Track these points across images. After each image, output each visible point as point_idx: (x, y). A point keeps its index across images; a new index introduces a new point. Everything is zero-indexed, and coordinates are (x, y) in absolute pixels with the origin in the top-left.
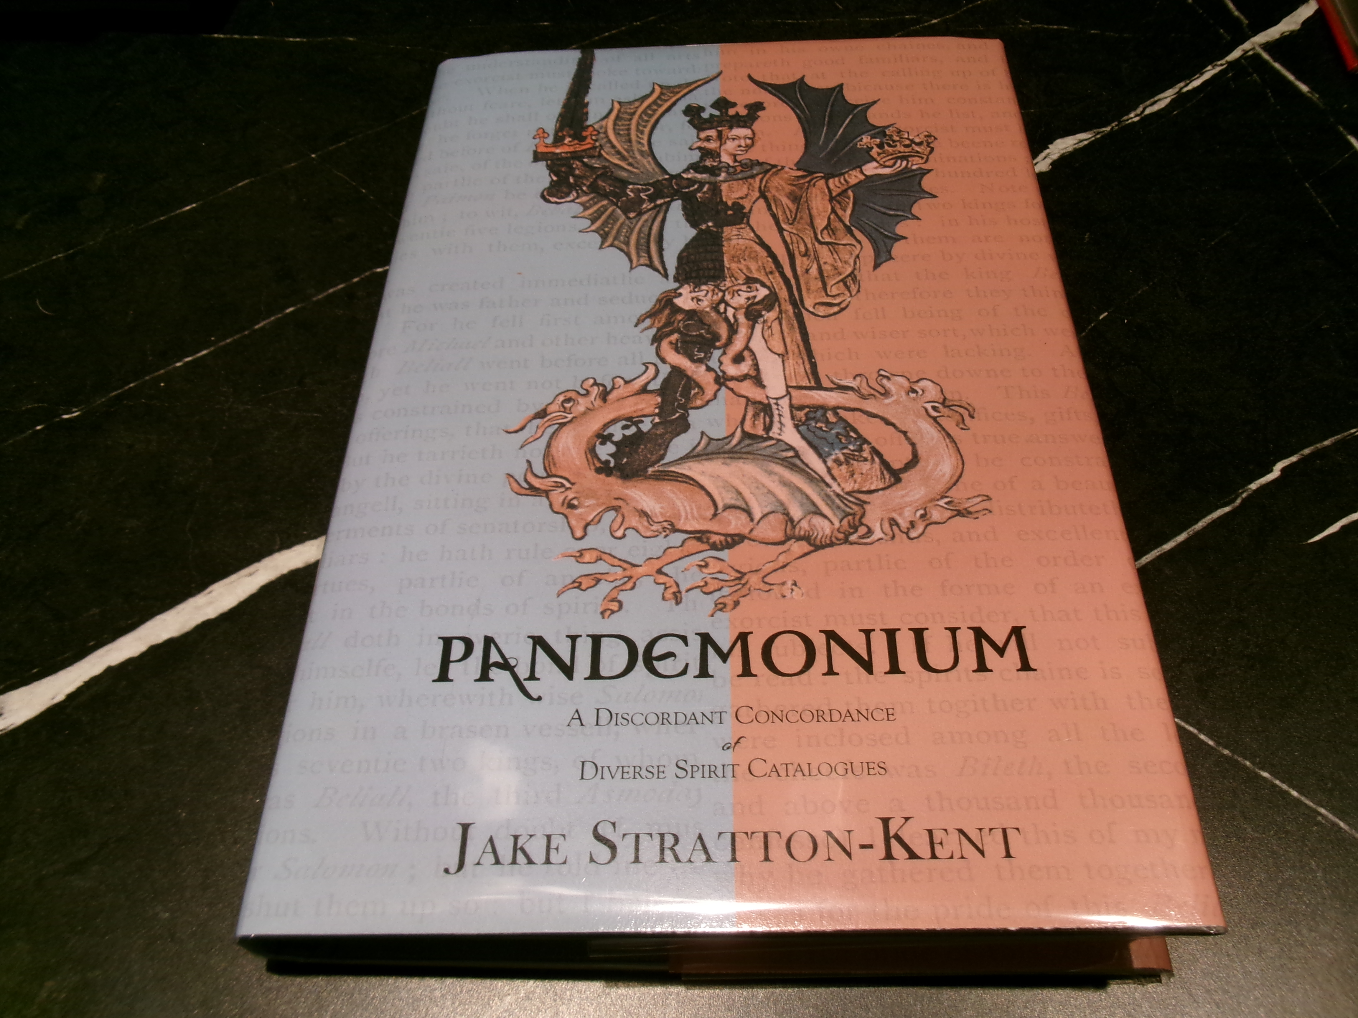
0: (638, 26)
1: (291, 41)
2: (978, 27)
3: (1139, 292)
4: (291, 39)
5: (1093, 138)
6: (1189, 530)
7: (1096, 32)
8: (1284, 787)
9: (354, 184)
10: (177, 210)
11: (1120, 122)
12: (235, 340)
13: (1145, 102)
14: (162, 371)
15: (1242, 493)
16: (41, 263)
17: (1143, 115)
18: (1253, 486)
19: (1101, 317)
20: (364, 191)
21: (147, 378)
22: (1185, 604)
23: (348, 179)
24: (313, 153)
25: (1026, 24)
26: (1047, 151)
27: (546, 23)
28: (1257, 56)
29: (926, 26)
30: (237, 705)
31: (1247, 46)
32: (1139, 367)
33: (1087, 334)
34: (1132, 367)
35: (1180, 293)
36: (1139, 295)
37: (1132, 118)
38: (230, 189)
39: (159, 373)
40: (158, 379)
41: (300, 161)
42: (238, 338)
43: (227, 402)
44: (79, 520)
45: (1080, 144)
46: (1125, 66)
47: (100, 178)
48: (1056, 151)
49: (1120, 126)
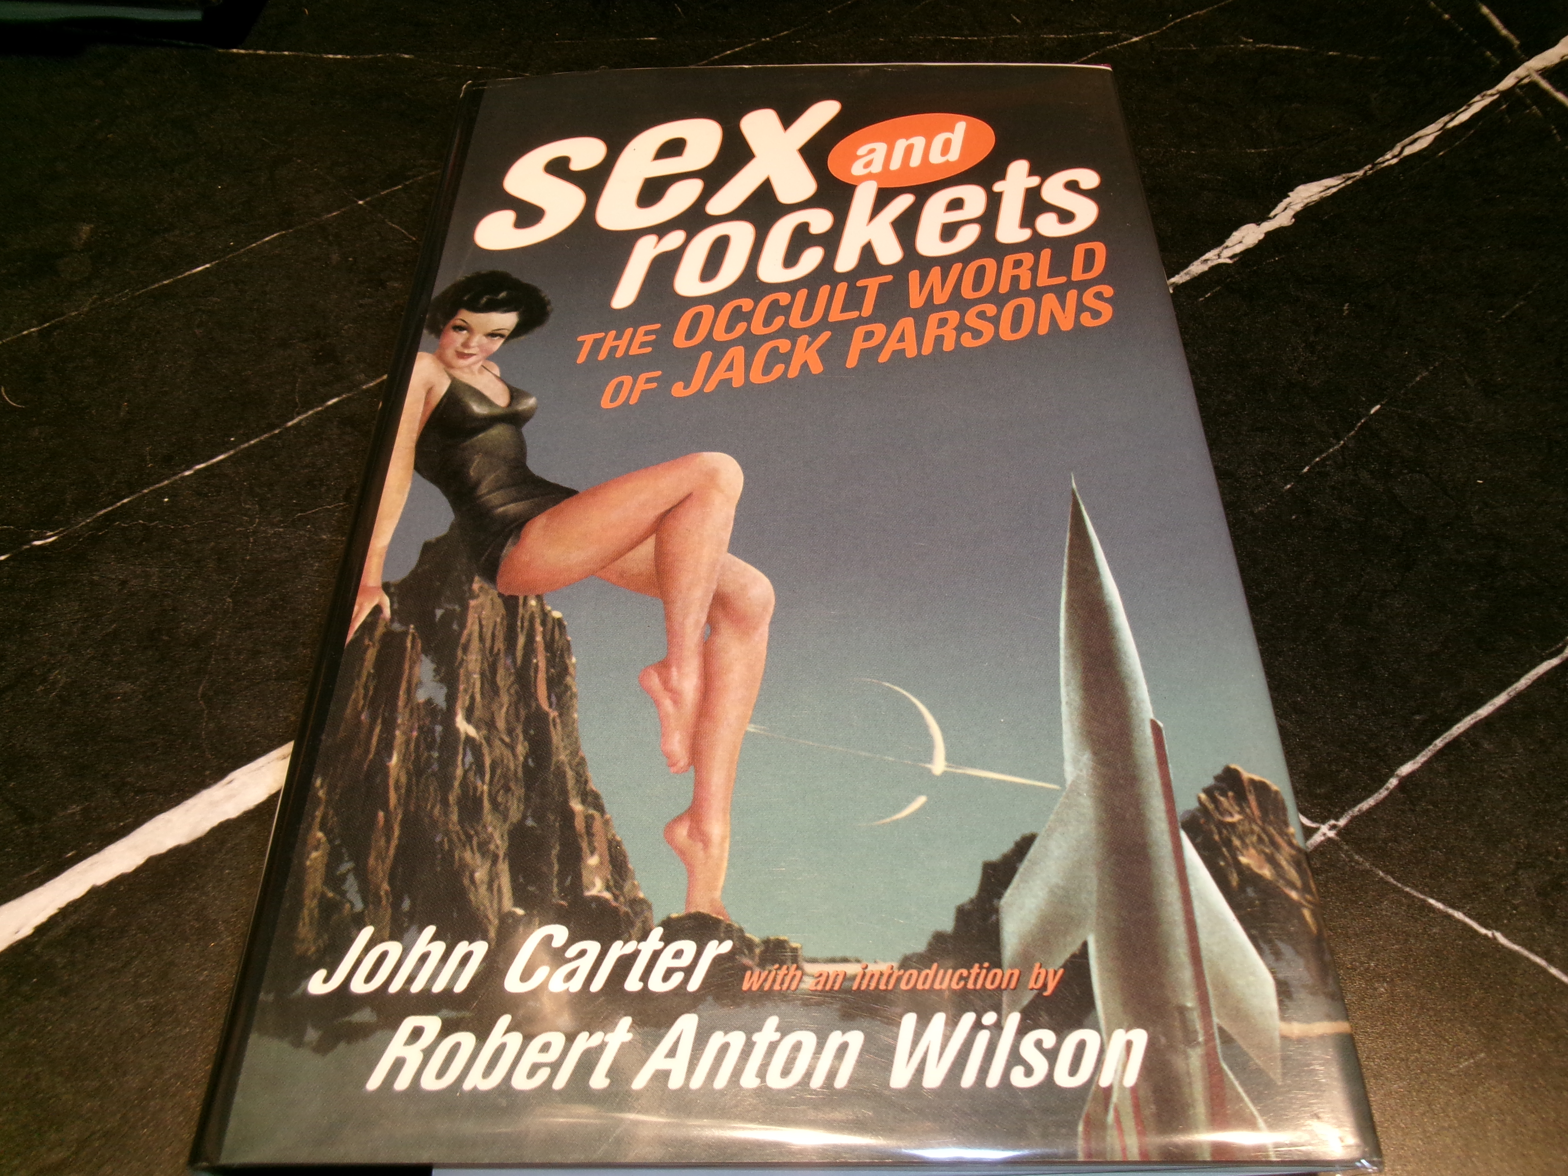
0: (767, 42)
1: (330, 59)
2: (1191, 47)
3: (1418, 379)
4: (331, 56)
5: (1343, 185)
6: (1510, 689)
7: (1335, 53)
9: (414, 239)
10: (187, 271)
12: (261, 441)
13: (1403, 140)
14: (166, 482)
16: (8, 339)
17: (1402, 156)
19: (1372, 412)
21: (146, 491)
22: (1513, 790)
23: (406, 233)
24: (361, 200)
25: (1250, 43)
26: (1286, 201)
27: (652, 39)
28: (1533, 85)
29: (1124, 45)
31: (1520, 71)
32: (1427, 475)
33: (1357, 432)
34: (1417, 476)
35: (1468, 380)
36: (1417, 383)
37: (1388, 160)
38: (254, 245)
39: (162, 484)
40: (161, 493)
41: (343, 210)
42: (265, 438)
43: (251, 523)
44: (54, 683)
45: (1328, 191)
46: (1375, 95)
47: (86, 229)
48: (1299, 200)
49: (1375, 170)
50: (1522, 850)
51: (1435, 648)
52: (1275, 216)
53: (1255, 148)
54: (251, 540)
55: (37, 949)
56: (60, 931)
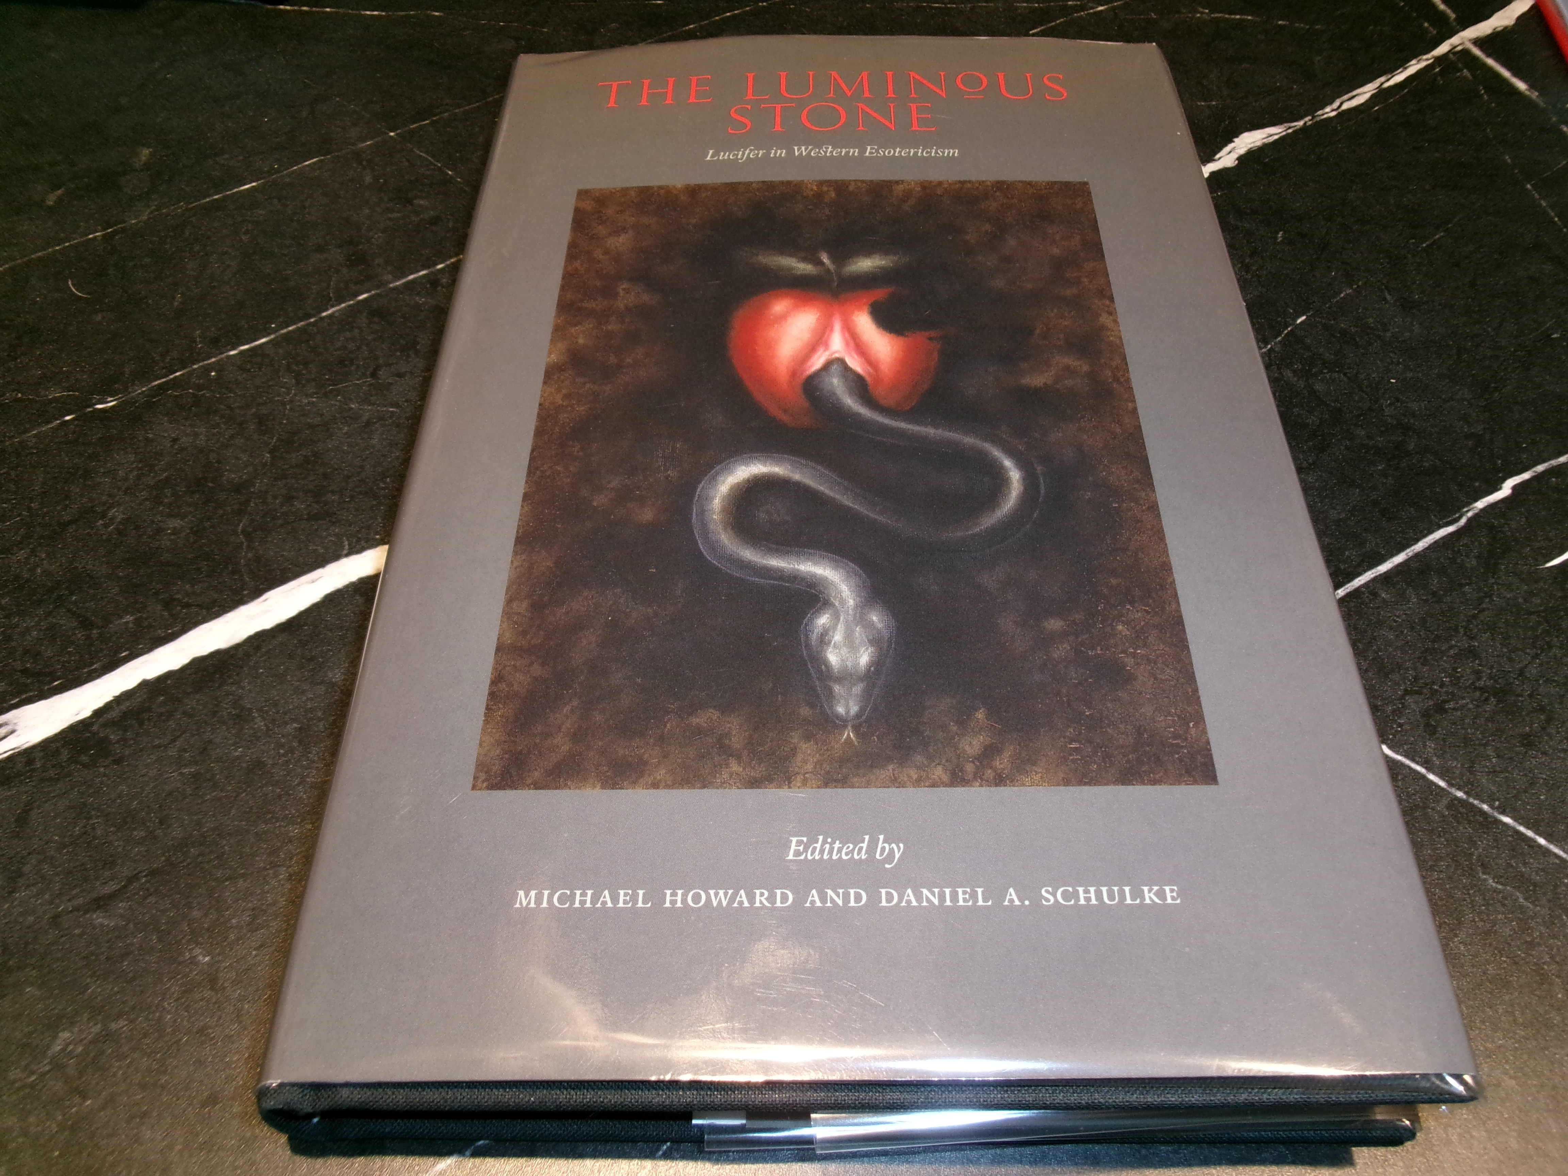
0: (764, 7)
1: (368, 15)
2: (1151, 16)
3: (1342, 295)
4: (368, 13)
5: (1284, 133)
6: (1408, 550)
7: (1284, 22)
8: (1530, 833)
9: (439, 165)
10: (235, 188)
11: (1313, 117)
12: (298, 328)
13: (1342, 96)
14: (213, 360)
15: (1467, 511)
16: (76, 241)
17: (1340, 110)
18: (1480, 504)
19: (1299, 321)
20: (450, 173)
21: (195, 366)
22: (1405, 632)
23: (432, 160)
24: (392, 132)
25: (1205, 13)
26: (1230, 147)
28: (1466, 53)
29: (1090, 13)
30: (295, 725)
31: (1455, 40)
32: (1345, 374)
33: (1283, 338)
34: (1336, 375)
35: (1388, 297)
36: (1341, 298)
37: (1327, 113)
38: (295, 168)
39: (209, 361)
40: (209, 368)
41: (376, 139)
42: (302, 326)
43: (288, 394)
44: (113, 519)
45: (1270, 138)
46: (1318, 58)
47: (145, 153)
48: (1243, 145)
49: (1314, 121)
50: (1410, 680)
51: (1343, 516)
52: (1220, 158)
53: (1205, 101)
54: (288, 407)
55: (95, 728)
56: (114, 714)
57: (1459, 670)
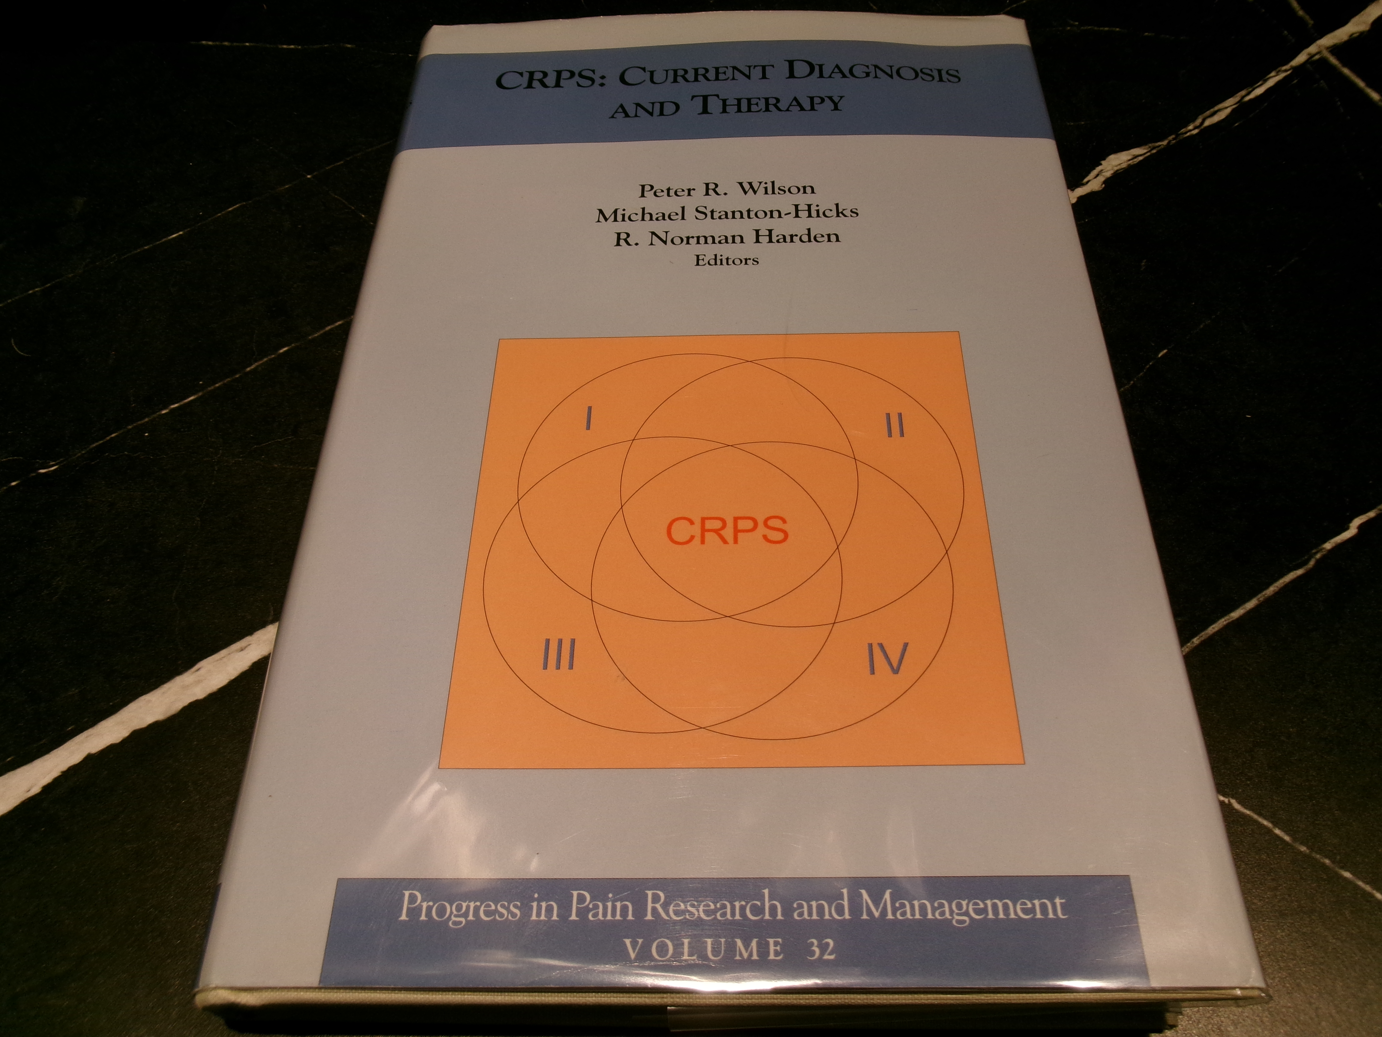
1: (285, 49)
3: (1202, 326)
4: (285, 46)
5: (1149, 154)
6: (1259, 596)
7: (1150, 34)
8: (1368, 888)
9: (353, 208)
10: (163, 238)
12: (224, 384)
13: (1205, 112)
14: (146, 420)
15: (1316, 553)
16: (17, 298)
17: (1202, 127)
18: (1328, 546)
19: (1160, 355)
20: (363, 216)
21: (130, 427)
22: (1256, 680)
23: (346, 203)
24: (309, 175)
25: (1076, 25)
26: (1098, 169)
28: (1323, 61)
30: (228, 798)
31: (1312, 49)
33: (1145, 373)
35: (1245, 327)
36: (1201, 330)
37: (1190, 131)
38: (219, 214)
39: (143, 422)
40: (142, 429)
41: (294, 183)
42: (228, 382)
43: (216, 454)
44: (56, 588)
45: (1135, 160)
46: (1182, 72)
47: (80, 201)
48: (1109, 168)
49: (1178, 140)
50: (1259, 731)
52: (1087, 182)
53: (1074, 121)
54: (216, 468)
55: (44, 804)
56: (62, 790)
57: (1305, 720)
